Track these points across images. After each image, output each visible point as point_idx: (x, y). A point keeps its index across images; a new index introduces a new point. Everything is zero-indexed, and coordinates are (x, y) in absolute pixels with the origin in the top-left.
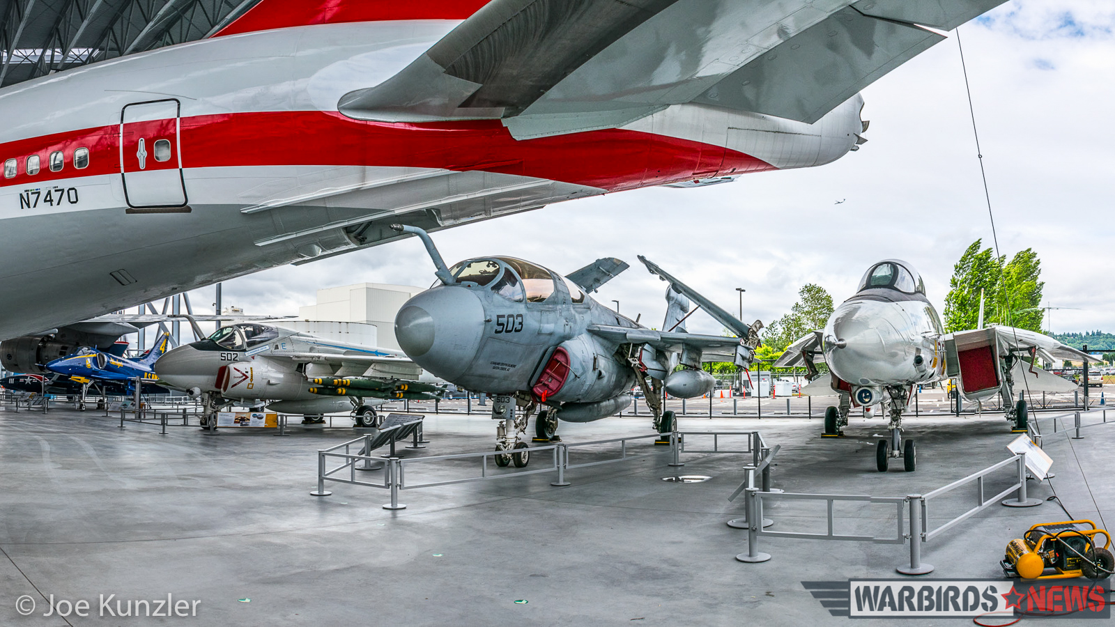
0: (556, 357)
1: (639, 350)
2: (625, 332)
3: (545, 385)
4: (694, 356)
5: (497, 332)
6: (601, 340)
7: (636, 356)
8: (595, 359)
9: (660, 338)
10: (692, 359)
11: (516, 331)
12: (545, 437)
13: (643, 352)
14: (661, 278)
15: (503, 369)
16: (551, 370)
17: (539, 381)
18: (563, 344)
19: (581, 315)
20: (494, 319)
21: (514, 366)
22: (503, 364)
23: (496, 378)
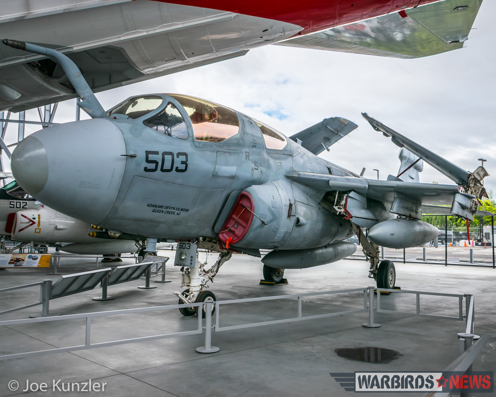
0: (241, 202)
1: (345, 197)
2: (328, 179)
3: (230, 231)
4: (409, 205)
5: (146, 170)
6: (303, 187)
7: (341, 204)
8: (291, 205)
9: (367, 186)
10: (406, 208)
11: (177, 170)
12: (273, 280)
13: (349, 200)
14: (385, 134)
15: (168, 212)
16: (237, 216)
17: (224, 227)
18: (249, 189)
19: (278, 161)
20: (141, 155)
21: (187, 210)
22: (167, 207)
23: (162, 222)
